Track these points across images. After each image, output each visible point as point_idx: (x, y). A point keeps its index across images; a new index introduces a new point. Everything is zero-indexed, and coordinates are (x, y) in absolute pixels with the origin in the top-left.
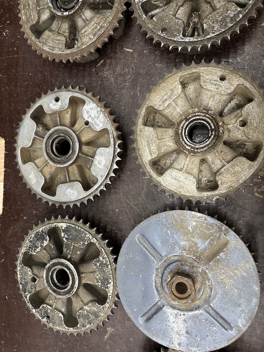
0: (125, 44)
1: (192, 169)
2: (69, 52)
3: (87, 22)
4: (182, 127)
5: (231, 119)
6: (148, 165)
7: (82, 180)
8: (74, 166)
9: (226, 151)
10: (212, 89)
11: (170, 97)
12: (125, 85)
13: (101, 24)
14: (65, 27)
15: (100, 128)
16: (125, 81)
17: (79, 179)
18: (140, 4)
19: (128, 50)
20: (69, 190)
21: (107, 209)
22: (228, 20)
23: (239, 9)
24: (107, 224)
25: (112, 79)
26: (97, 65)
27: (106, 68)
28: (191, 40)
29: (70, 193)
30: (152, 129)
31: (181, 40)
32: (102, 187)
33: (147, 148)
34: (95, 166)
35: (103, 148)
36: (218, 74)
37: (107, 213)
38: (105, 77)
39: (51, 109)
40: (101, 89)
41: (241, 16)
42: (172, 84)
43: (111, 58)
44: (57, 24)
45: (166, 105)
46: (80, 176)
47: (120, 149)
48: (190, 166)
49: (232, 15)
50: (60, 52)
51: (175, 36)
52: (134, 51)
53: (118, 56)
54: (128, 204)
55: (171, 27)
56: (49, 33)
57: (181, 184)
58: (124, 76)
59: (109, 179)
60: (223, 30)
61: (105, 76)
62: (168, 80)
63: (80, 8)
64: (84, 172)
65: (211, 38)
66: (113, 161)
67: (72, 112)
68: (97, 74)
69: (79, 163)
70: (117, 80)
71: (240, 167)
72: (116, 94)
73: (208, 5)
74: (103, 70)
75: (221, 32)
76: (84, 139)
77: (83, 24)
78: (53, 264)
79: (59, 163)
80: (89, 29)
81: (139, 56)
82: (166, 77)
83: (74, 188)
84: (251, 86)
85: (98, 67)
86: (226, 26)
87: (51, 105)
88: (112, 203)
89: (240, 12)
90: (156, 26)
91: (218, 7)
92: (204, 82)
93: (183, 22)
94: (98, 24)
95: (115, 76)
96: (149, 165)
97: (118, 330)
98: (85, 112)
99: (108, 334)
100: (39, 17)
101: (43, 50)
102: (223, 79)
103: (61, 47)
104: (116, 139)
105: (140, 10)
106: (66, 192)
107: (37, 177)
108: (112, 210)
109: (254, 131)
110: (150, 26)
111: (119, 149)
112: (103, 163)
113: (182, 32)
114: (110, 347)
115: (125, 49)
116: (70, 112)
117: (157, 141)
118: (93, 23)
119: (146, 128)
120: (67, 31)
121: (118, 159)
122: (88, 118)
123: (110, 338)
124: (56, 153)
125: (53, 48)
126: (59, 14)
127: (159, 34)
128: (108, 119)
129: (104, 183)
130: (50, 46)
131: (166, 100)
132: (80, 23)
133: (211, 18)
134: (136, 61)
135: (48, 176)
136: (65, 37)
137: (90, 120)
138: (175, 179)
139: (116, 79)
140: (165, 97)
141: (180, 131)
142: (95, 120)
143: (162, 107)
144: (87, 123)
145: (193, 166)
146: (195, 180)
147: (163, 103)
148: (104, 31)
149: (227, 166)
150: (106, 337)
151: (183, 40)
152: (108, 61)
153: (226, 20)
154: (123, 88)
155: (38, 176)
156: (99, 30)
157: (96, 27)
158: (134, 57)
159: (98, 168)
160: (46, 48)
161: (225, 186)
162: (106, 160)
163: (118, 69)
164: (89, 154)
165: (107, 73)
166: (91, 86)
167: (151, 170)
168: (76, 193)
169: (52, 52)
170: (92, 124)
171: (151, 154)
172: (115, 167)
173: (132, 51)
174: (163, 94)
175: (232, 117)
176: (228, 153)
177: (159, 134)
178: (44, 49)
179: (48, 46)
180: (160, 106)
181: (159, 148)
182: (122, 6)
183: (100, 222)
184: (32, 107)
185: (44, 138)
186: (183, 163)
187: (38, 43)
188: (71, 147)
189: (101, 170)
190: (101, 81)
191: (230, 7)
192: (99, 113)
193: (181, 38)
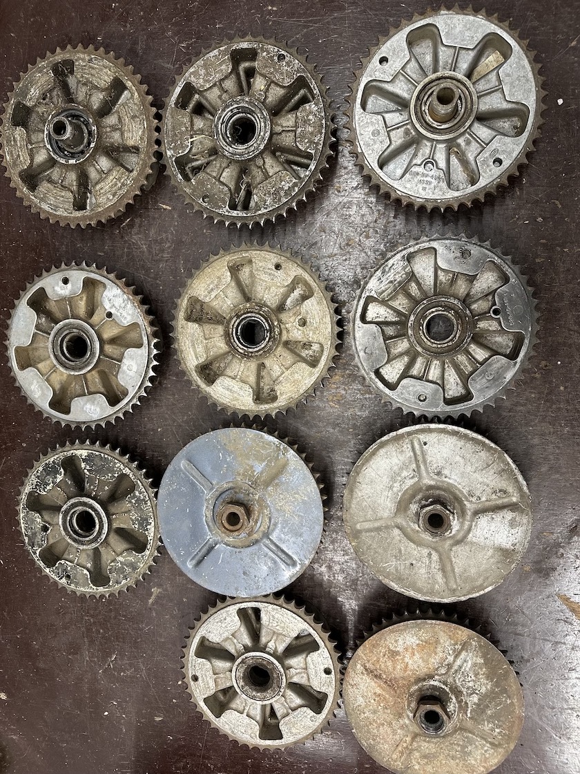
0: (161, 198)
1: (248, 376)
2: (79, 215)
3: (104, 174)
4: (233, 326)
5: (290, 317)
6: (194, 372)
7: (107, 391)
8: (93, 372)
9: (285, 355)
10: (266, 279)
11: (217, 286)
12: (162, 257)
13: (122, 181)
14: (72, 177)
15: (128, 322)
16: (162, 251)
17: (102, 390)
18: (174, 158)
19: (164, 206)
20: (88, 406)
21: (145, 428)
22: (282, 193)
23: (294, 180)
24: (146, 449)
25: (144, 246)
26: (122, 224)
27: (135, 230)
28: (239, 215)
29: (90, 409)
30: (197, 325)
31: (227, 214)
32: (135, 401)
33: (191, 349)
34: (124, 372)
35: (134, 349)
36: (272, 260)
37: (145, 434)
38: (133, 243)
39: (57, 294)
40: (128, 260)
41: (296, 189)
42: (218, 270)
43: (140, 216)
44: (60, 172)
45: (212, 297)
46: (104, 387)
47: (158, 350)
48: (245, 373)
49: (286, 188)
50: (65, 214)
51: (220, 207)
52: (174, 209)
53: (151, 214)
54: (174, 421)
55: (214, 195)
56: (49, 185)
57: (235, 395)
58: (160, 243)
59: (143, 389)
60: (277, 206)
61: (134, 241)
62: (213, 264)
63: (93, 156)
64: (108, 379)
65: (263, 214)
66: (148, 366)
67: (87, 297)
68: (122, 237)
69: (101, 368)
70: (152, 248)
71: (300, 375)
72: (150, 268)
73: (259, 170)
74: (130, 233)
75: (274, 207)
76: (106, 336)
77: (98, 177)
78: (72, 505)
79: (73, 369)
80: (106, 186)
81: (179, 216)
82: (211, 260)
83: (96, 403)
84: (310, 278)
85: (123, 228)
86: (280, 200)
87: (57, 289)
88: (153, 419)
89: (295, 185)
90: (195, 191)
91: (270, 174)
92: (257, 270)
93: (230, 190)
94: (119, 179)
95: (148, 243)
96: (196, 371)
97: (166, 590)
98: (107, 300)
99: (153, 597)
100: (32, 160)
101: (40, 208)
102: (278, 267)
103: (67, 207)
104: (151, 337)
105: (173, 167)
106: (85, 409)
107: (41, 388)
108: (153, 430)
109: (314, 333)
110: (187, 190)
111: (155, 350)
112: (135, 368)
113: (228, 204)
114: (156, 613)
115: (160, 205)
116: (84, 298)
117: (204, 341)
118: (111, 178)
119: (190, 324)
120: (75, 183)
121: (155, 363)
122: (111, 308)
123: (156, 602)
124: (67, 354)
125: (56, 208)
126: (63, 161)
127: (199, 202)
128: (139, 310)
129: (138, 395)
130: (51, 204)
131: (212, 290)
132: (93, 174)
133: (262, 188)
134: (176, 223)
135: (57, 387)
136: (72, 192)
137: (113, 311)
138: (228, 389)
139: (150, 247)
140: (211, 286)
141: (231, 330)
142: (121, 311)
143: (208, 298)
144: (109, 315)
145: (250, 373)
146: (251, 390)
147: (209, 293)
148: (127, 191)
149: (287, 373)
150: (150, 601)
151: (230, 214)
152: (137, 221)
153: (279, 193)
154: (160, 260)
155: (44, 387)
156: (120, 189)
157: (116, 184)
158: (173, 218)
159: (127, 375)
160: (45, 206)
161: (284, 397)
162: (138, 365)
163: (152, 232)
164: (115, 356)
165: (135, 237)
166: (114, 255)
167: (198, 378)
168: (98, 409)
169: (54, 212)
170: (117, 316)
171: (197, 358)
172: (152, 373)
173: (170, 208)
174: (208, 282)
175: (291, 315)
176: (288, 358)
177: (207, 332)
178: (43, 207)
179: (48, 204)
180: (206, 296)
181: (207, 349)
182: (150, 158)
183: (136, 447)
184: (29, 289)
185: (49, 334)
186: (237, 370)
187: (33, 198)
188: (89, 348)
189: (132, 378)
190: (128, 248)
191: (284, 176)
192: (126, 302)
193: (227, 211)
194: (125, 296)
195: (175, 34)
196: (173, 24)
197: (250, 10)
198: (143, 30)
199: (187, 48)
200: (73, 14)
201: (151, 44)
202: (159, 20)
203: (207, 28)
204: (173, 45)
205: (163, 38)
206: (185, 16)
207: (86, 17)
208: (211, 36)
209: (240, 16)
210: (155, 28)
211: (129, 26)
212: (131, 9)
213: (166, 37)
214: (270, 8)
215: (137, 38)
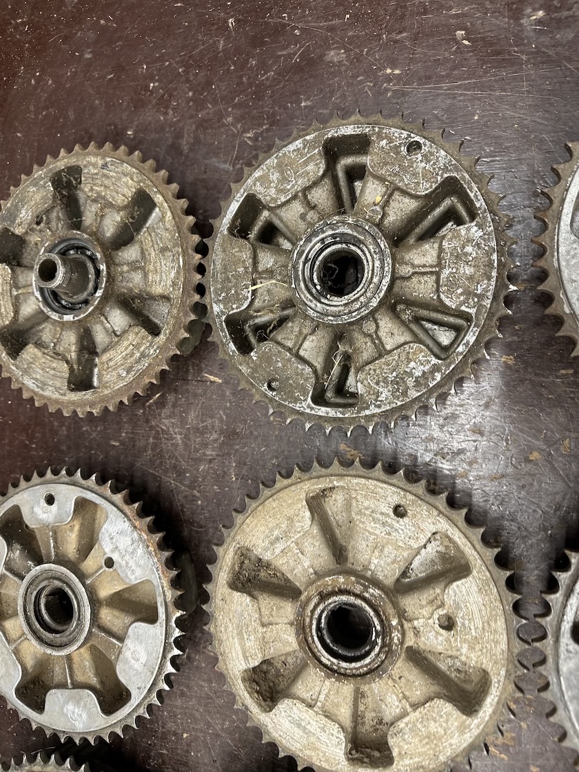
0: (207, 365)
1: (337, 705)
2: (76, 398)
3: (117, 336)
4: (313, 612)
5: (422, 607)
6: (240, 681)
7: (102, 682)
8: (82, 650)
9: (411, 678)
10: (378, 532)
11: (286, 535)
12: (204, 454)
13: (142, 349)
14: (70, 340)
15: (136, 579)
16: (205, 445)
17: (94, 681)
18: (224, 317)
19: (212, 378)
20: (70, 707)
21: (163, 727)
22: (410, 382)
23: (434, 361)
24: (164, 763)
25: (179, 436)
26: (147, 401)
27: (166, 411)
28: (330, 415)
29: (73, 713)
30: (248, 599)
31: (308, 411)
32: (142, 711)
33: (236, 640)
34: (126, 662)
35: (143, 624)
36: (389, 499)
37: (164, 737)
38: (163, 430)
39: (37, 520)
40: (154, 456)
41: (438, 376)
42: (289, 506)
43: (176, 391)
44: (53, 331)
45: (277, 551)
46: (97, 674)
47: (182, 630)
48: (332, 697)
49: (418, 373)
50: (56, 396)
51: (296, 400)
52: (225, 382)
53: (191, 388)
54: (209, 725)
55: (288, 379)
56: (36, 350)
57: (312, 739)
58: (202, 434)
59: (155, 694)
60: (399, 403)
61: (164, 427)
62: (281, 494)
63: (100, 310)
65: (373, 415)
66: (164, 657)
67: (82, 525)
68: (147, 421)
69: (93, 642)
70: (189, 439)
71: (441, 726)
72: (185, 471)
73: (367, 339)
74: (160, 415)
75: (394, 405)
76: (104, 592)
77: (107, 340)
79: (51, 645)
80: (116, 356)
82: (278, 485)
83: (82, 704)
84: (464, 540)
85: (149, 407)
86: (405, 394)
87: (37, 510)
88: (175, 716)
89: (436, 368)
90: (257, 372)
91: (388, 347)
92: (360, 513)
93: (315, 372)
94: (137, 347)
95: (184, 431)
96: (244, 680)
98: (107, 539)
100: (16, 312)
101: (23, 384)
102: (399, 512)
103: (58, 384)
104: (171, 608)
105: (222, 330)
106: (65, 710)
107: (6, 664)
108: (175, 734)
109: (471, 648)
110: (244, 369)
111: (177, 630)
112: (143, 658)
113: (310, 394)
115: (206, 375)
116: (77, 528)
117: (260, 629)
118: (126, 343)
119: (237, 595)
120: (73, 348)
121: (176, 652)
122: (112, 551)
124: (46, 617)
125: (44, 385)
126: (55, 316)
127: (263, 389)
128: (156, 560)
129: (146, 703)
130: (37, 380)
131: (277, 539)
132: (100, 337)
133: (372, 372)
134: (228, 404)
135: (30, 663)
136: (67, 362)
137: (115, 557)
138: (299, 726)
139: (186, 437)
140: (276, 533)
141: (308, 620)
142: (127, 557)
143: (269, 554)
144: (110, 563)
145: (340, 699)
146: (342, 736)
147: (272, 544)
148: (150, 365)
149: (414, 716)
151: (313, 412)
152: (171, 398)
153: (404, 382)
154: (201, 460)
155: (9, 662)
156: (138, 361)
157: (132, 354)
158: (223, 396)
159: (131, 667)
160: (29, 382)
161: (407, 762)
162: (149, 654)
163: (192, 416)
164: (115, 629)
165: (166, 422)
166: (134, 446)
167: (246, 693)
168: (84, 716)
169: (41, 392)
170: (121, 566)
171: (246, 658)
172: (170, 669)
173: (220, 381)
174: (270, 525)
175: (424, 603)
176: (418, 685)
177: (265, 612)
178: (25, 382)
179: (33, 379)
180: (266, 549)
181: (264, 642)
182: (186, 315)
183: (149, 757)
185: (22, 578)
186: (317, 689)
187: (14, 368)
188: (76, 615)
189: (138, 673)
190: (155, 438)
191: (414, 353)
192: (136, 544)
193: (309, 406)
194: (135, 535)
195: (237, 120)
196: (234, 107)
197: (355, 77)
198: (192, 117)
199: (255, 139)
200: (97, 102)
201: (202, 137)
202: (215, 102)
203: (286, 108)
204: (234, 135)
205: (219, 127)
206: (255, 93)
207: (114, 105)
208: (292, 119)
209: (340, 87)
210: (208, 114)
211: (171, 112)
212: (176, 89)
213: (224, 125)
214: (389, 71)
215: (182, 129)
